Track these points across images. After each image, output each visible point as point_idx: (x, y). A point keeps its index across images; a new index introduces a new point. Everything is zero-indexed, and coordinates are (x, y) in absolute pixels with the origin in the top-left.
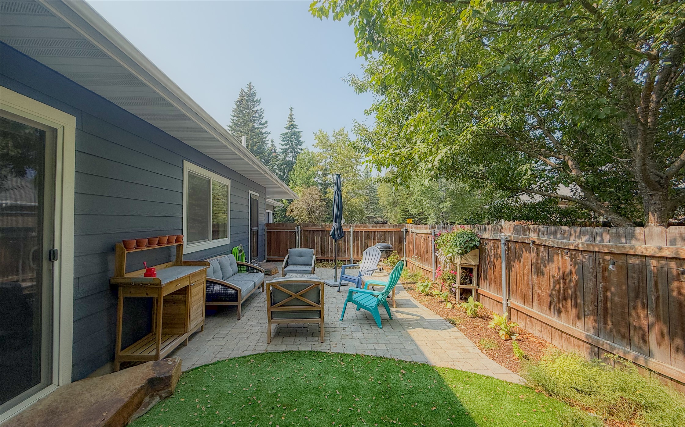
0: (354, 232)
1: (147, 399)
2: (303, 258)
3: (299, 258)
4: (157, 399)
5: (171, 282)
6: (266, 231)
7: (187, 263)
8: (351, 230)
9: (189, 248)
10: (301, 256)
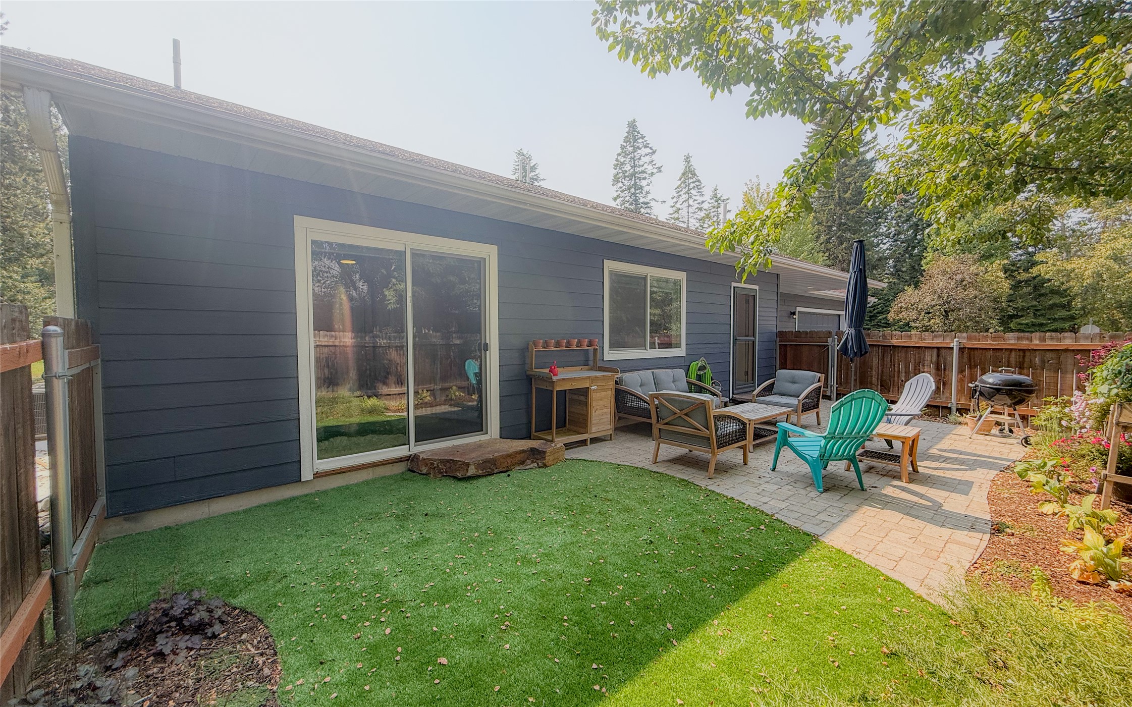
0: (962, 350)
1: (529, 462)
2: (796, 385)
3: (791, 384)
4: (536, 465)
5: (564, 379)
6: (778, 344)
7: (601, 369)
8: (954, 344)
9: (610, 355)
10: (794, 382)
